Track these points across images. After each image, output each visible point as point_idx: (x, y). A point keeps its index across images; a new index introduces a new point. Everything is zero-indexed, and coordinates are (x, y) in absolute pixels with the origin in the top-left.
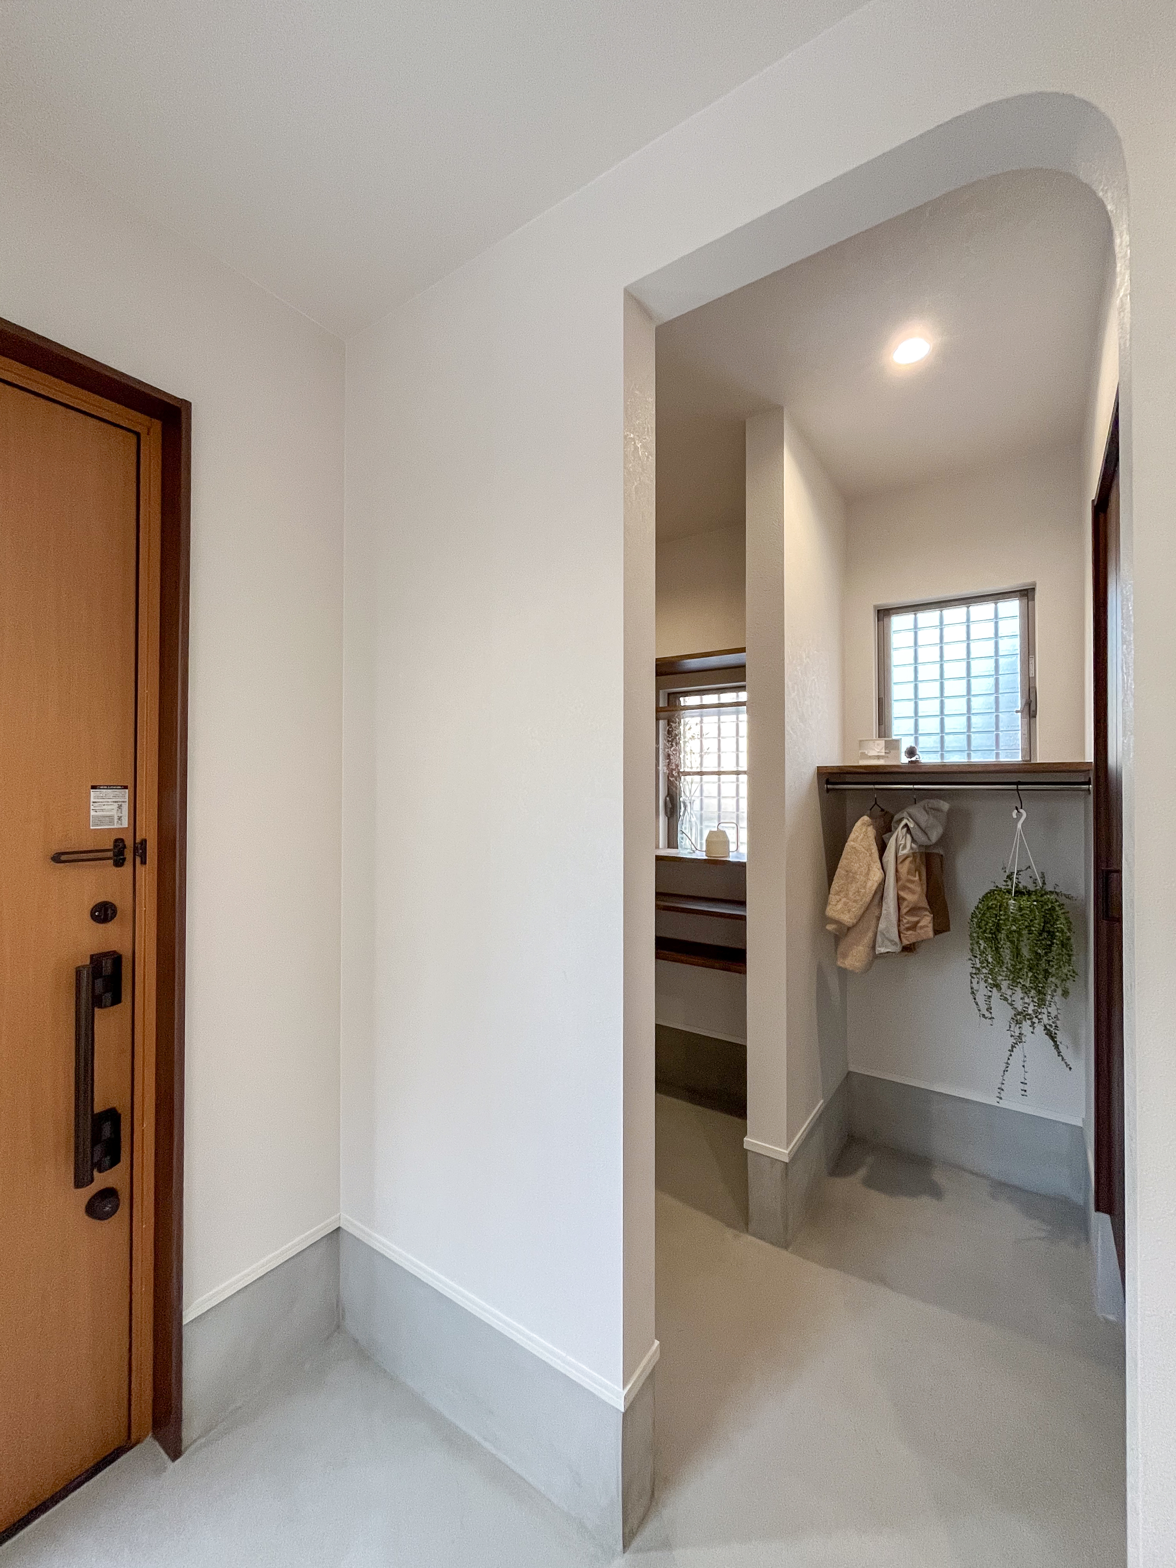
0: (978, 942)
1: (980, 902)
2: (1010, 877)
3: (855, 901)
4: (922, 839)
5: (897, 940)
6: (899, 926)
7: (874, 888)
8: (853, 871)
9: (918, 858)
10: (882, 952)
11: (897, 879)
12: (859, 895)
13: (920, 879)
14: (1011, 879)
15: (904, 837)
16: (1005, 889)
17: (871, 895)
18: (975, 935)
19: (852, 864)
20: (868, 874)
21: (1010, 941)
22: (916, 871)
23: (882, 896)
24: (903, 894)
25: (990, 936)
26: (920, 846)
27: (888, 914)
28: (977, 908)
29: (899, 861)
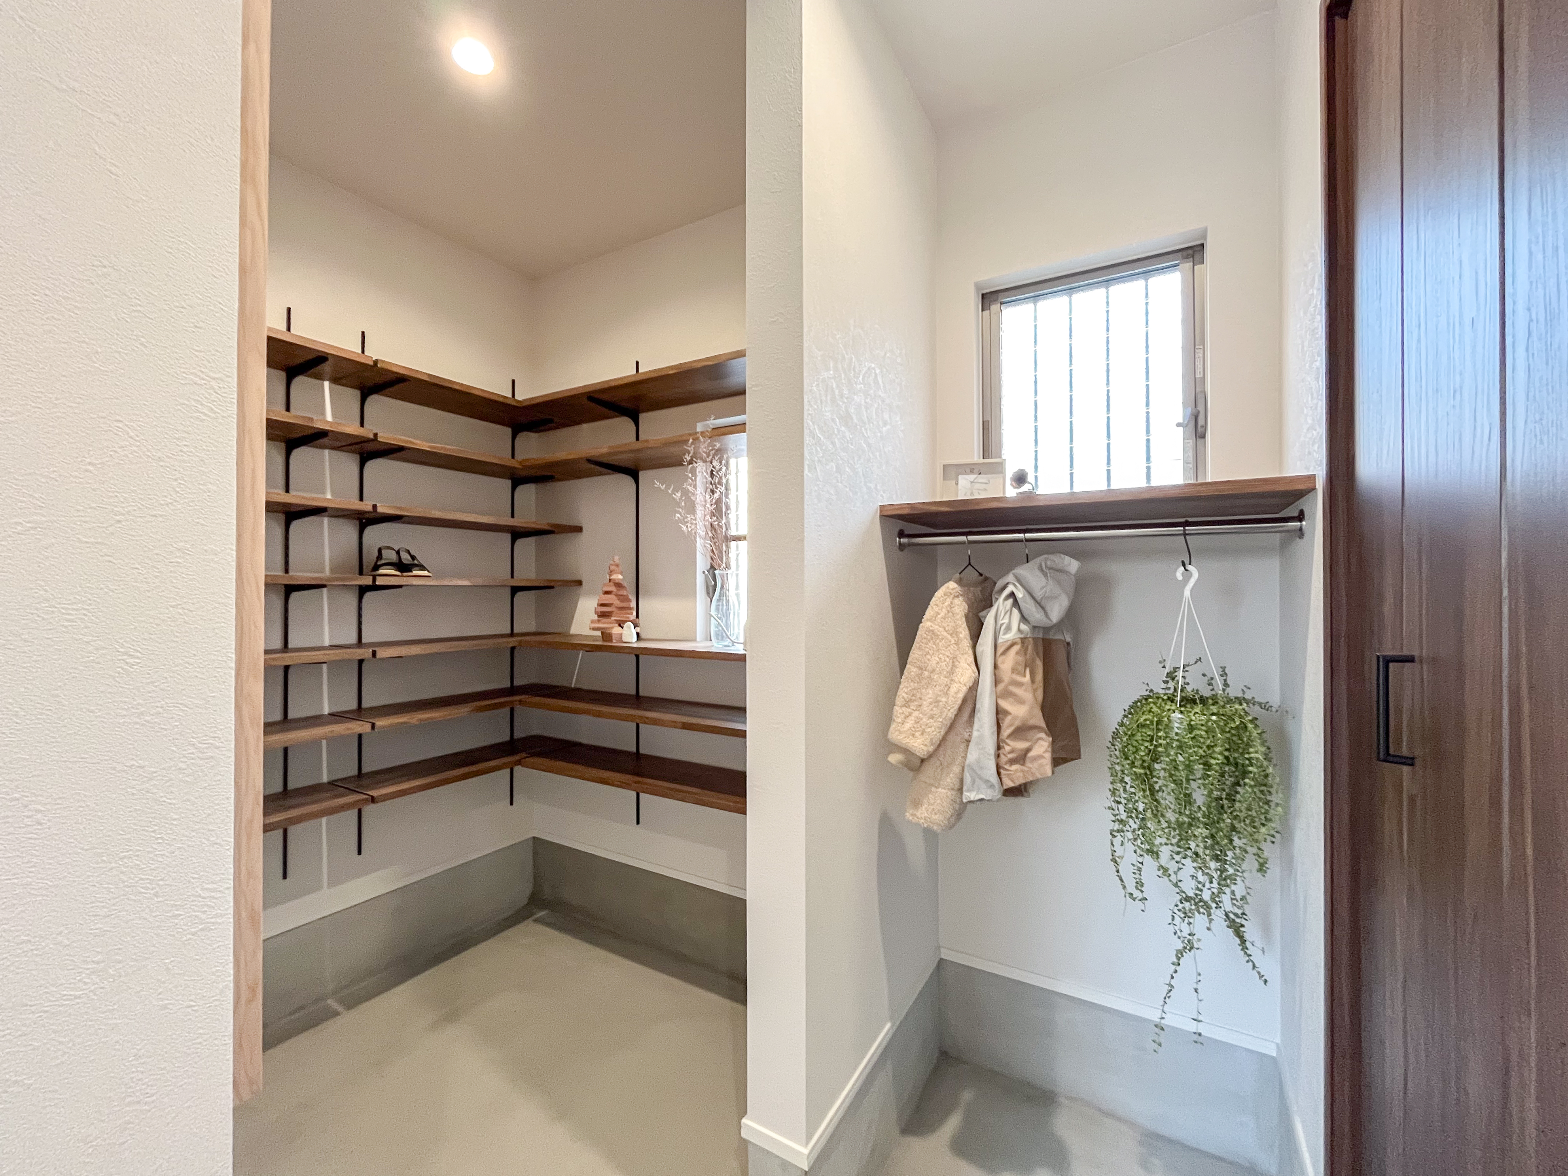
0: (1122, 780)
1: (1125, 716)
2: (1171, 676)
3: (932, 717)
4: (1036, 616)
5: (994, 779)
6: (998, 756)
7: (961, 695)
8: (929, 668)
9: (1030, 648)
10: (972, 799)
11: (997, 681)
12: (937, 707)
13: (1033, 681)
14: (1173, 679)
15: (1008, 614)
16: (1165, 694)
17: (957, 707)
18: (1118, 768)
19: (929, 657)
20: (952, 672)
21: (1174, 781)
22: (1026, 666)
23: (974, 708)
24: (1004, 704)
25: (1142, 771)
26: (1034, 627)
27: (981, 737)
28: (1122, 724)
29: (999, 652)
